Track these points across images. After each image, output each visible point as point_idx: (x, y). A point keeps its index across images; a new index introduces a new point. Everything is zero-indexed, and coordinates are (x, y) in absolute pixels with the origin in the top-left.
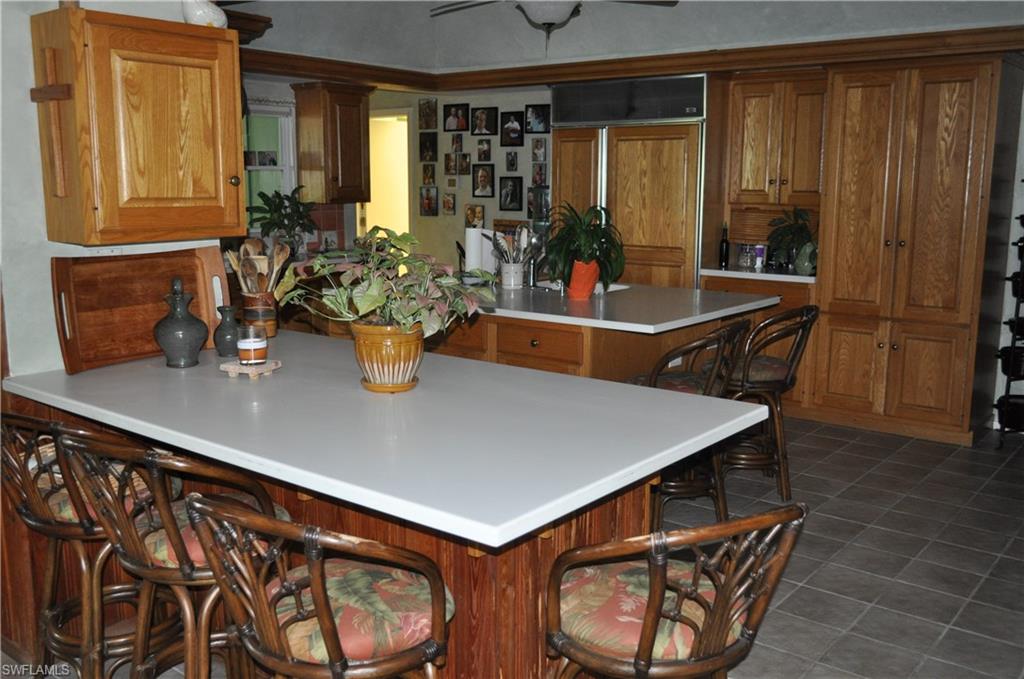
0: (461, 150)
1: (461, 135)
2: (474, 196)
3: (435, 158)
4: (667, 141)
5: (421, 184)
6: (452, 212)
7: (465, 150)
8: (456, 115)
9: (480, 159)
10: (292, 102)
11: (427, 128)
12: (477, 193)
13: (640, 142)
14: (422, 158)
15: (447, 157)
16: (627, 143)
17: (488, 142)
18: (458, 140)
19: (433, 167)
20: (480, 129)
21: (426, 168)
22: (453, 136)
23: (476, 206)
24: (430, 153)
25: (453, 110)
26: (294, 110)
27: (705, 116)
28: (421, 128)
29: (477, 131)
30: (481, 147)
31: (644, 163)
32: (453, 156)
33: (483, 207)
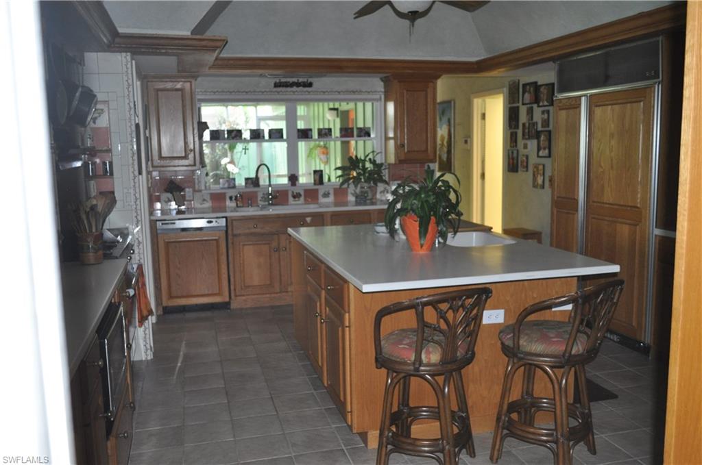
0: (532, 119)
1: (532, 107)
2: (538, 156)
3: (517, 127)
4: (629, 105)
5: (509, 147)
6: (525, 169)
7: (535, 120)
8: (530, 92)
9: (542, 127)
10: (381, 92)
11: (514, 103)
12: (541, 153)
13: (610, 107)
14: (510, 127)
15: (524, 125)
16: (601, 108)
17: (548, 112)
18: (530, 112)
19: (516, 133)
20: (543, 102)
21: (512, 134)
22: (528, 108)
23: (539, 164)
24: (514, 123)
25: (528, 87)
26: (383, 97)
27: (661, 79)
28: (509, 103)
29: (541, 104)
30: (543, 116)
31: (612, 126)
32: (527, 125)
33: (544, 166)
